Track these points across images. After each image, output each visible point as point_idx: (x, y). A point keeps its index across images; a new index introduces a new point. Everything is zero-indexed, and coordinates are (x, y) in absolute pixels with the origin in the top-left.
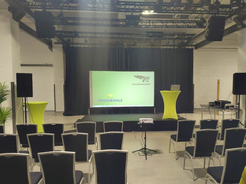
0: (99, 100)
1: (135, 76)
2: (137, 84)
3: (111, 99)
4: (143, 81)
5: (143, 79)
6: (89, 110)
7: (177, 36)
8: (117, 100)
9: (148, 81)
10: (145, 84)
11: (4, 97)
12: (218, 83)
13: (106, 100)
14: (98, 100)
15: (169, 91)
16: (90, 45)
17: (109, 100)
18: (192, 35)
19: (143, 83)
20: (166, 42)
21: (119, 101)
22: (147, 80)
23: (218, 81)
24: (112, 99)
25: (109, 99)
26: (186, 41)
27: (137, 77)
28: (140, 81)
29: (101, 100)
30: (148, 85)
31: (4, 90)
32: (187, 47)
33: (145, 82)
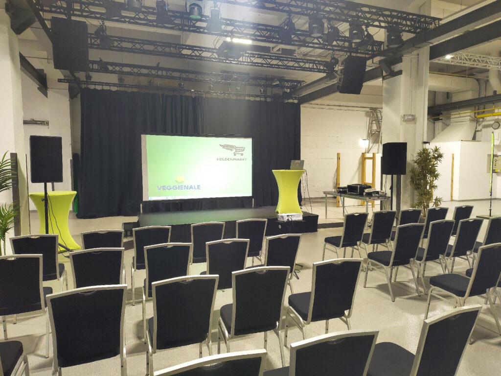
0: (160, 187)
1: (220, 145)
2: (224, 159)
3: (180, 185)
4: (235, 155)
5: (234, 151)
6: (141, 205)
7: (278, 83)
8: (191, 187)
9: (242, 155)
10: (238, 159)
11: (4, 184)
12: (339, 158)
13: (172, 187)
14: (158, 187)
15: (287, 170)
16: (127, 87)
17: (178, 187)
18: (300, 82)
19: (235, 157)
20: (261, 91)
21: (195, 188)
22: (241, 152)
23: (338, 154)
24: (183, 184)
25: (177, 185)
26: (288, 91)
27: (224, 146)
28: (230, 154)
29: (163, 186)
30: (242, 161)
31: (4, 168)
32: (291, 101)
33: (239, 156)
